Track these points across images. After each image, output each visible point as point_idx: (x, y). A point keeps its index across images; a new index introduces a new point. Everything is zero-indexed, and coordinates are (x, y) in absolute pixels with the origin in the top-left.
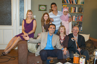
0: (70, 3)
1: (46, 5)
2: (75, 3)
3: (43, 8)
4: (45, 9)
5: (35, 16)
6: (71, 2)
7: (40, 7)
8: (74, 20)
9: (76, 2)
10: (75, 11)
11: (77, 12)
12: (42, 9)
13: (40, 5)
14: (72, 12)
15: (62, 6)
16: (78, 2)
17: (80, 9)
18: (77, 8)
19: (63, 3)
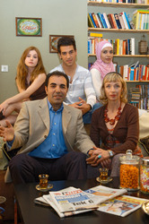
0: (112, 26)
1: (40, 19)
2: (127, 28)
5: (7, 67)
6: (115, 24)
8: (128, 78)
9: (129, 22)
10: (127, 50)
11: (133, 54)
14: (118, 54)
15: (89, 35)
16: (135, 23)
17: (142, 44)
18: (133, 41)
19: (89, 25)
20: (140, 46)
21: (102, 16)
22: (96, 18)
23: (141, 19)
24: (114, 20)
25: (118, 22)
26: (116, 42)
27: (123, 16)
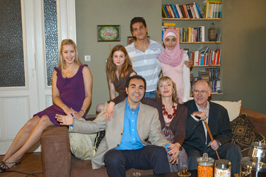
0: (184, 16)
1: (118, 26)
2: (198, 17)
3: (110, 35)
4: (116, 35)
5: (89, 56)
6: (187, 14)
7: (102, 32)
8: (199, 63)
9: (199, 12)
10: (198, 38)
11: (203, 40)
12: (107, 38)
13: (101, 27)
14: (190, 41)
15: (163, 25)
16: (205, 12)
17: (212, 31)
18: (203, 29)
19: (164, 16)
20: (209, 33)
21: (175, 7)
22: (169, 9)
23: (210, 8)
24: (186, 11)
25: (189, 11)
26: (188, 31)
27: (194, 6)
